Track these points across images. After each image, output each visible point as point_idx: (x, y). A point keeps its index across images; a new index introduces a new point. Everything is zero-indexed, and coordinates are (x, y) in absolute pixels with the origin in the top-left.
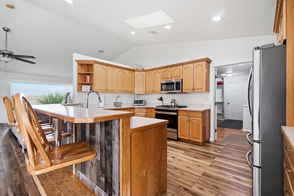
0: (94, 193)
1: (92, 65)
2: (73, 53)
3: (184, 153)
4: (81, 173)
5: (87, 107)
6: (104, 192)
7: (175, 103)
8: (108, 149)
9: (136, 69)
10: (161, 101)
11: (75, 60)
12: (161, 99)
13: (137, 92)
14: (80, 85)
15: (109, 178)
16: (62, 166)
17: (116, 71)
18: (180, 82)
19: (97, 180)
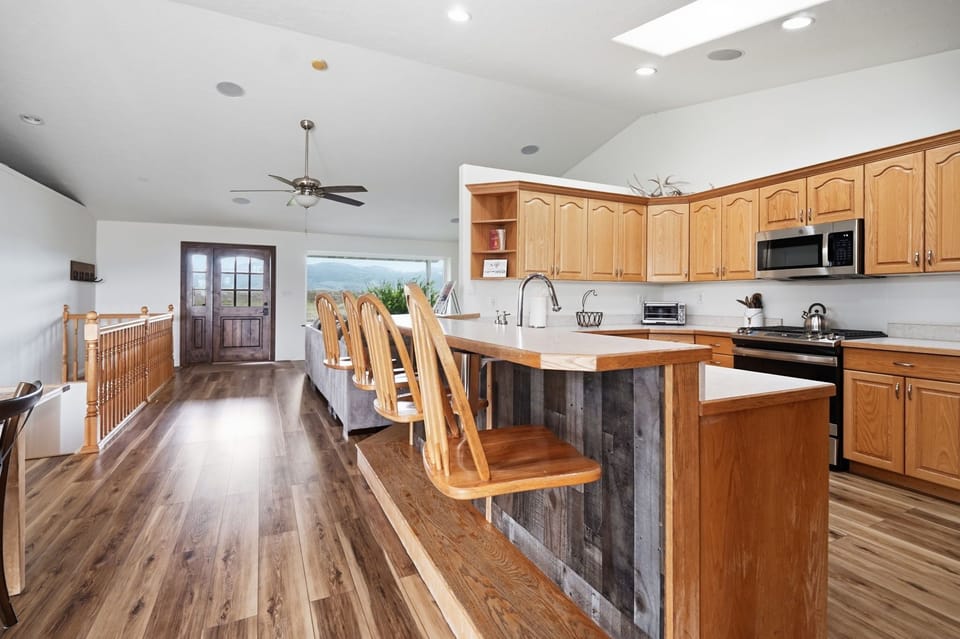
0: (563, 591)
1: (512, 196)
2: (461, 164)
3: (885, 526)
4: (512, 521)
5: (521, 325)
6: (598, 594)
7: (822, 318)
8: (617, 461)
9: (652, 195)
10: (754, 311)
11: (467, 186)
12: (756, 302)
13: (656, 275)
14: (479, 258)
15: (622, 554)
16: (517, 487)
17: (585, 206)
18: (851, 233)
19: (573, 553)
